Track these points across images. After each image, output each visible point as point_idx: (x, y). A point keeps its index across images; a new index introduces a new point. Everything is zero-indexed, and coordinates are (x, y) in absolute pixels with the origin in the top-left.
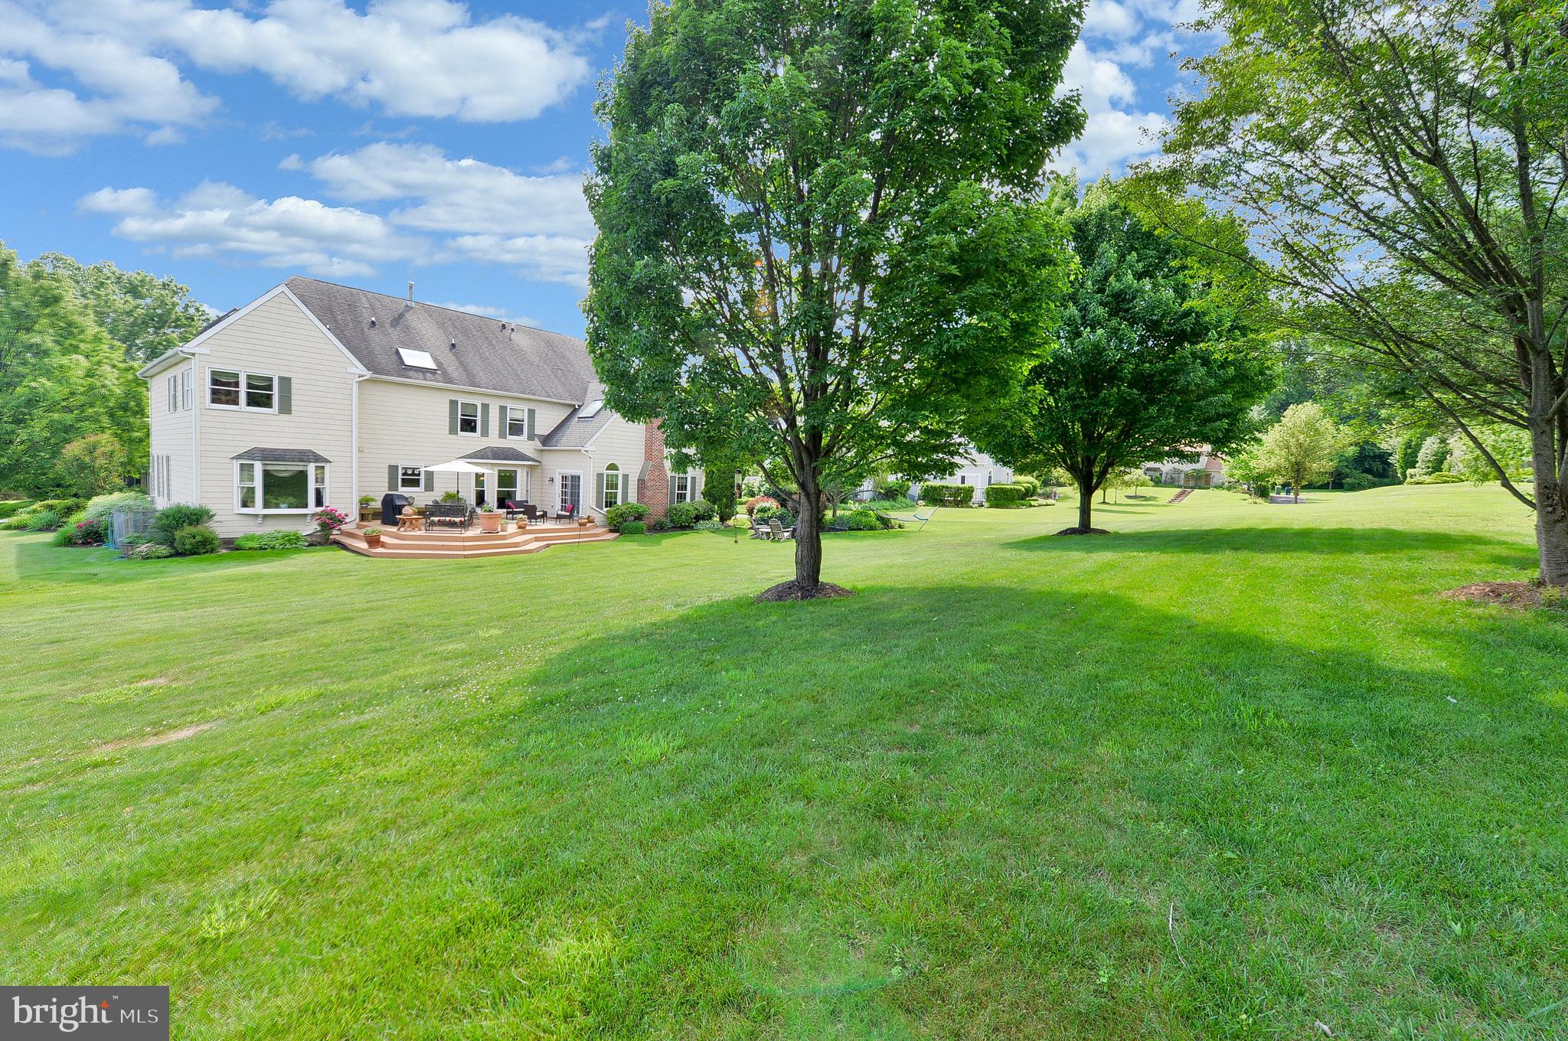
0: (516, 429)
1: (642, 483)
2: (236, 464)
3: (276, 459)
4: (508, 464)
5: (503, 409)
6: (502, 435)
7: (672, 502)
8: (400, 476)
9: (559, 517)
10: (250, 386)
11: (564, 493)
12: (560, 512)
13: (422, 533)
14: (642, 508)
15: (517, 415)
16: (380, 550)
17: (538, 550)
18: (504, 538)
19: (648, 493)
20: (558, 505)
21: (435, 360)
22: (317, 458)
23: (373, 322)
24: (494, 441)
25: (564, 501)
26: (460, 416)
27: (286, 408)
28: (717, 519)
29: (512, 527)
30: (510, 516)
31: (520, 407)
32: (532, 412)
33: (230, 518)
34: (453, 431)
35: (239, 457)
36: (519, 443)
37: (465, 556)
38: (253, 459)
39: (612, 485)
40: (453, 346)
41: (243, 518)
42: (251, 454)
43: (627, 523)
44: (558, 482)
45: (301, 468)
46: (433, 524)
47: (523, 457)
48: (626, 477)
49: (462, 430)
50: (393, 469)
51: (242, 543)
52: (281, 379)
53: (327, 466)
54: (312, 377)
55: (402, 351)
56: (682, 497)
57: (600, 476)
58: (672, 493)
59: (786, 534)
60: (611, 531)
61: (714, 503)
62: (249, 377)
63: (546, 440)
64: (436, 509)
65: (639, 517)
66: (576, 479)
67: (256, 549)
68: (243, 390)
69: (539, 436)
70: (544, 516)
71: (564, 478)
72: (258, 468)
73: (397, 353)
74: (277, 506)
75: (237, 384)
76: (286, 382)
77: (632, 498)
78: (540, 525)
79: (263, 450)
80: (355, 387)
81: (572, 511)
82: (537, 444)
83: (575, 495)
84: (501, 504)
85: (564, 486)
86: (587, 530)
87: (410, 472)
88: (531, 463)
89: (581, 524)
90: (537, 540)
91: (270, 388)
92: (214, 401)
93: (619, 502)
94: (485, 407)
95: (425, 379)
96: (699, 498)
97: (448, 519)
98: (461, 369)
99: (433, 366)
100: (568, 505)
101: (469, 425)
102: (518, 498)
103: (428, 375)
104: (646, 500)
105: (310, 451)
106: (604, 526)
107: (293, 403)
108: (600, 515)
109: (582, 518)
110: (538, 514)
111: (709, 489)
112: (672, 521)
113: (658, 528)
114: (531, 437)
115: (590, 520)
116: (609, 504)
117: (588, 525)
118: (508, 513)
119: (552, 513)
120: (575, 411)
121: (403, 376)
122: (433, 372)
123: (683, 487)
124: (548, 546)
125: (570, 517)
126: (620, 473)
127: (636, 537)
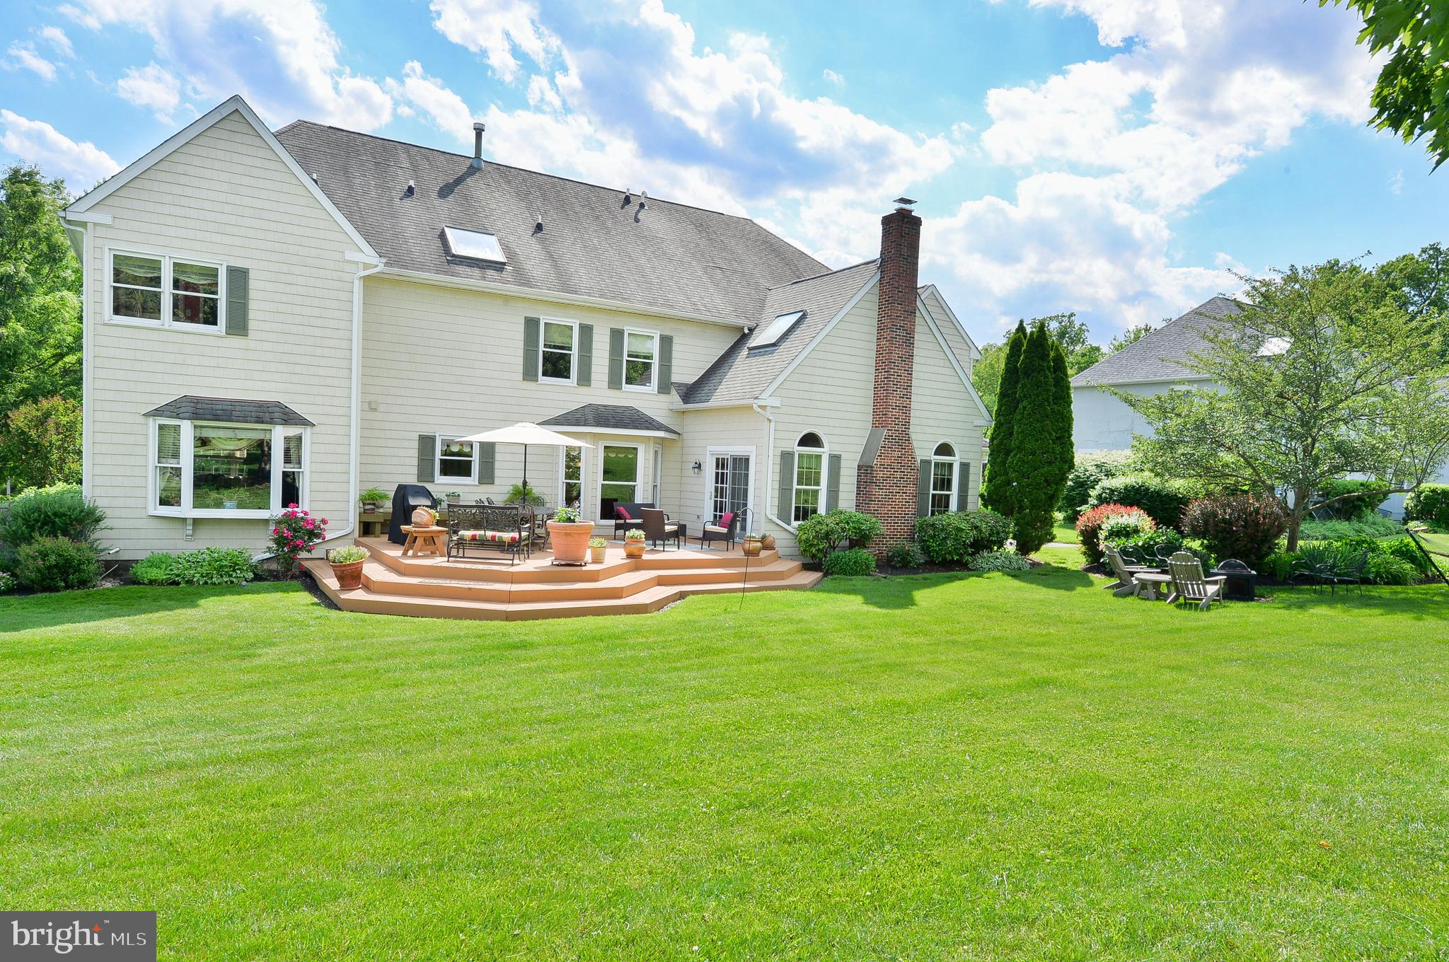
0: (638, 371)
1: (865, 471)
2: (153, 425)
3: (216, 418)
4: (621, 436)
5: (617, 335)
6: (614, 383)
7: (921, 512)
8: (438, 456)
9: (708, 537)
10: (176, 283)
11: (719, 492)
12: (710, 528)
13: (440, 561)
14: (868, 521)
15: (641, 348)
16: (358, 595)
17: (660, 605)
18: (594, 577)
19: (878, 493)
20: (708, 513)
21: (506, 248)
22: (290, 418)
23: (410, 190)
24: (600, 393)
25: (719, 507)
26: (542, 348)
27: (239, 326)
28: (1010, 546)
29: (615, 555)
30: (620, 532)
31: (646, 332)
32: (666, 342)
33: (139, 524)
34: (529, 375)
35: (157, 412)
36: (643, 398)
37: (509, 616)
38: (178, 416)
39: (810, 477)
40: (539, 227)
41: (164, 524)
42: (175, 409)
43: (837, 553)
44: (710, 470)
45: (260, 436)
46: (461, 543)
47: (649, 424)
48: (835, 460)
49: (545, 374)
50: (426, 443)
51: (139, 571)
52: (232, 271)
53: (307, 434)
54: (285, 268)
55: (449, 233)
56: (941, 503)
57: (786, 457)
58: (923, 493)
59: (1211, 589)
60: (807, 567)
61: (1007, 513)
62: (177, 267)
63: (690, 393)
64: (485, 516)
65: (861, 540)
66: (742, 463)
67: (161, 583)
68: (167, 292)
69: (679, 385)
70: (680, 534)
71: (720, 463)
72: (187, 431)
73: (442, 236)
74: (219, 505)
75: (156, 281)
76: (239, 277)
77: (847, 501)
78: (673, 552)
79: (196, 401)
80: (358, 287)
81: (731, 526)
82: (675, 398)
83: (741, 494)
84: (608, 509)
85: (720, 478)
86: (761, 564)
87: (455, 449)
88: (661, 434)
89: (748, 553)
90: (661, 581)
91: (212, 287)
92: (117, 311)
93: (822, 510)
94: (586, 331)
95: (484, 278)
96: (974, 504)
97: (489, 534)
98: (547, 265)
99: (500, 257)
100: (727, 513)
101: (557, 366)
102: (639, 499)
103: (490, 273)
104: (873, 506)
105: (278, 404)
106: (791, 557)
107: (252, 315)
108: (785, 533)
109: (751, 539)
110: (668, 528)
111: (997, 488)
112: (926, 550)
113: (896, 564)
114: (665, 387)
115: (766, 544)
116: (802, 514)
117: (763, 554)
118: (618, 527)
119: (694, 529)
120: (743, 338)
121: (446, 273)
122: (498, 266)
123: (945, 483)
124: (682, 596)
125: (728, 537)
126: (825, 452)
127: (858, 581)
